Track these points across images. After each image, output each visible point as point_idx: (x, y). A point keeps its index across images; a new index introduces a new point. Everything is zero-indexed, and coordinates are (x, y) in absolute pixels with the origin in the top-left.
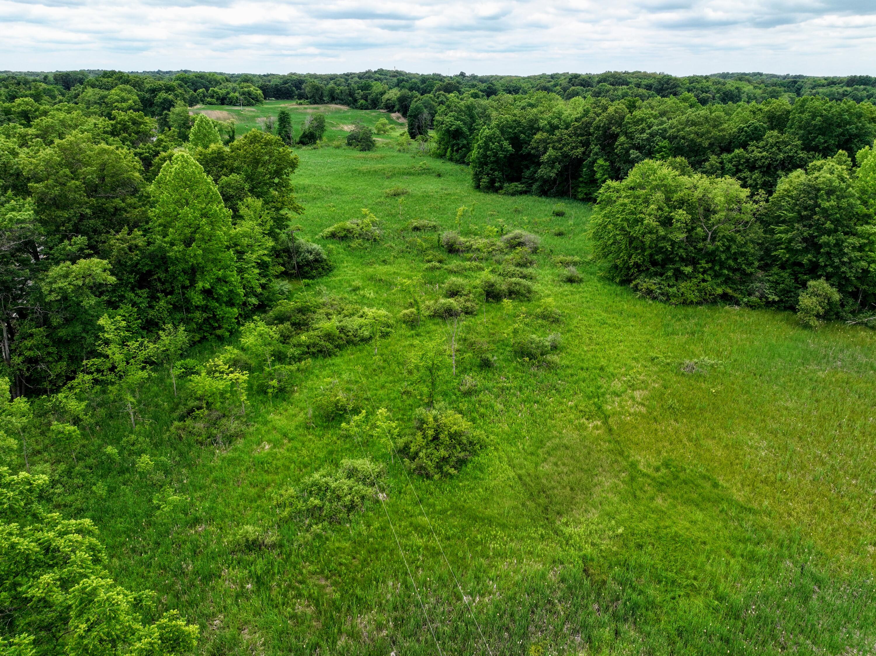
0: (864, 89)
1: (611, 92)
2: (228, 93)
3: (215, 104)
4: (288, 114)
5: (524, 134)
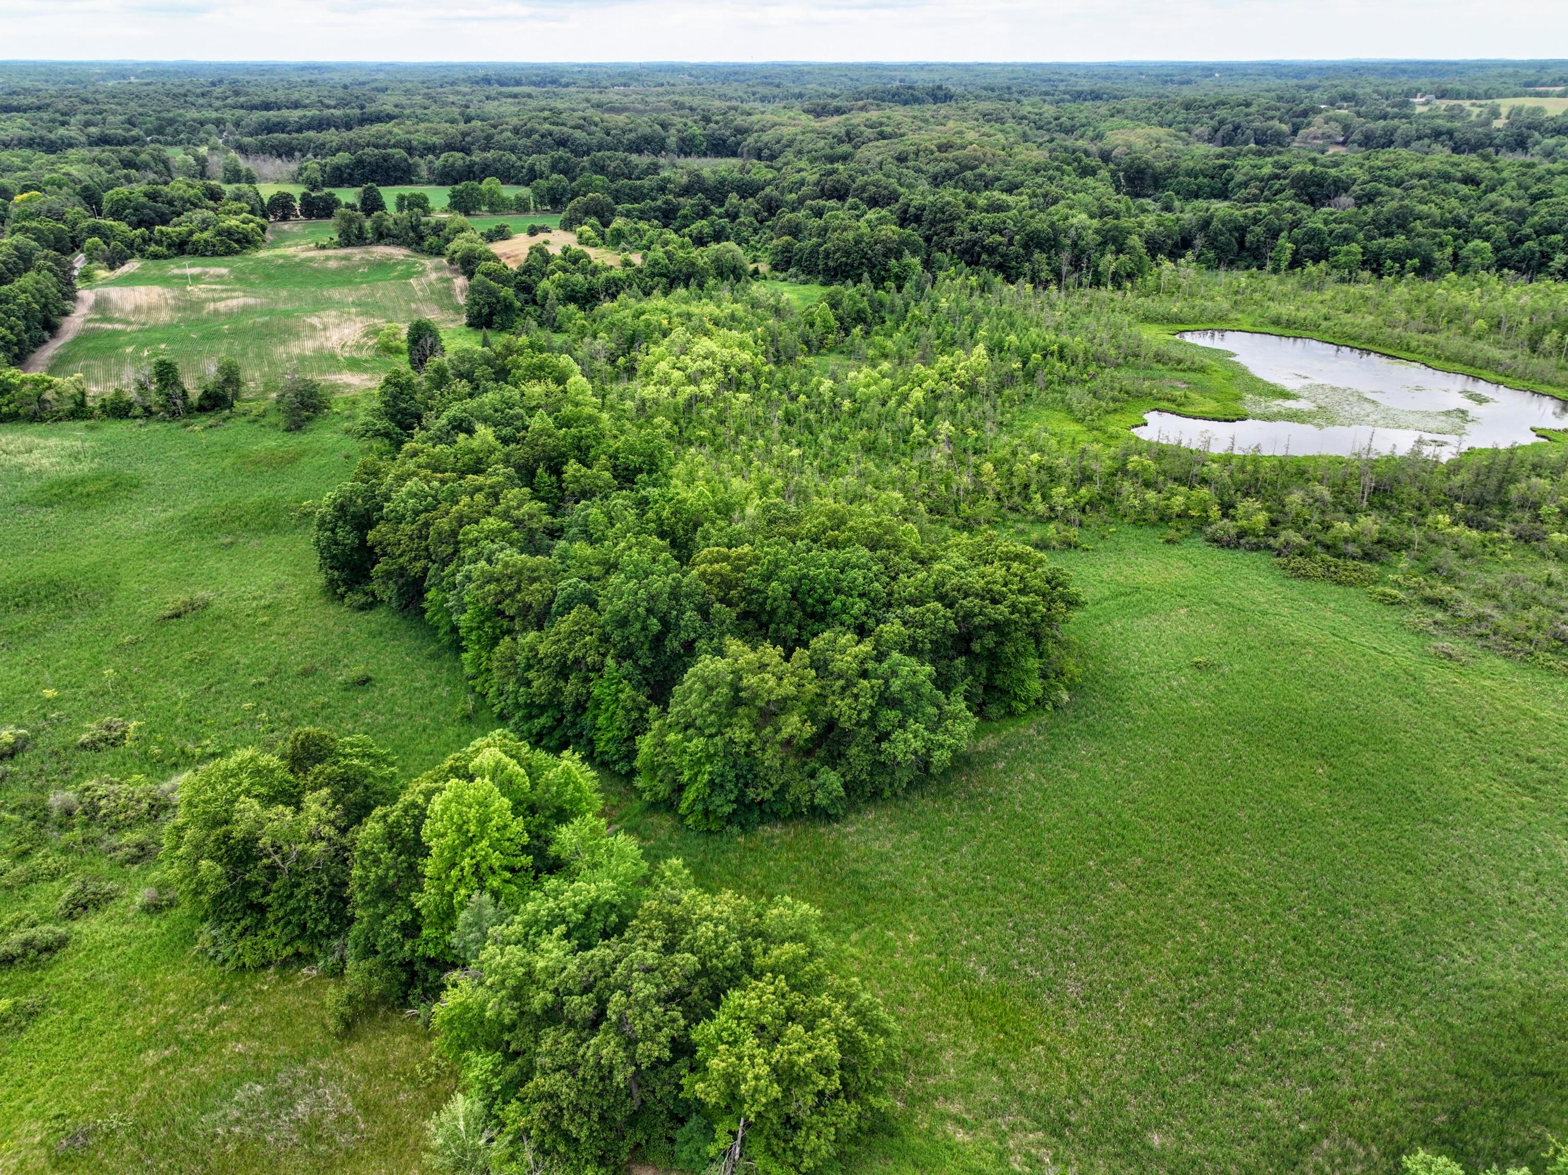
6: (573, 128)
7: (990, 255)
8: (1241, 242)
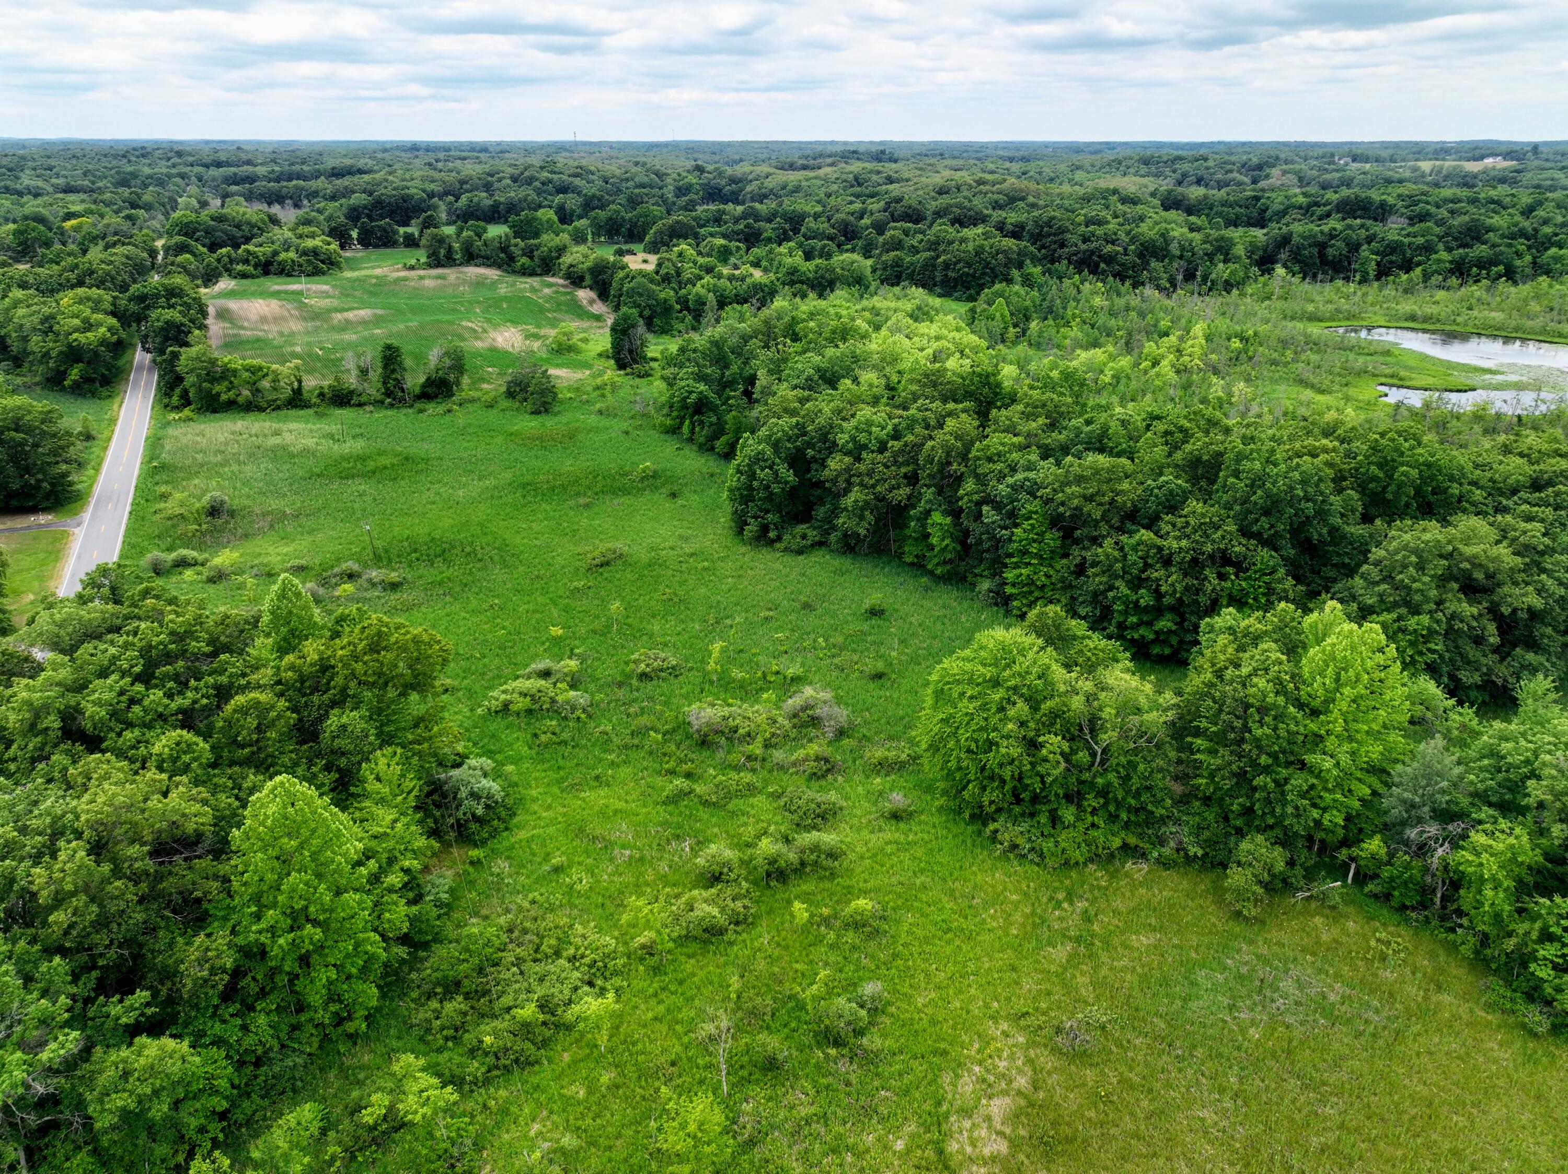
0: (1362, 226)
1: (956, 245)
2: (275, 253)
3: (253, 277)
4: (397, 349)
5: (813, 448)
7: (1108, 264)
8: (1322, 255)
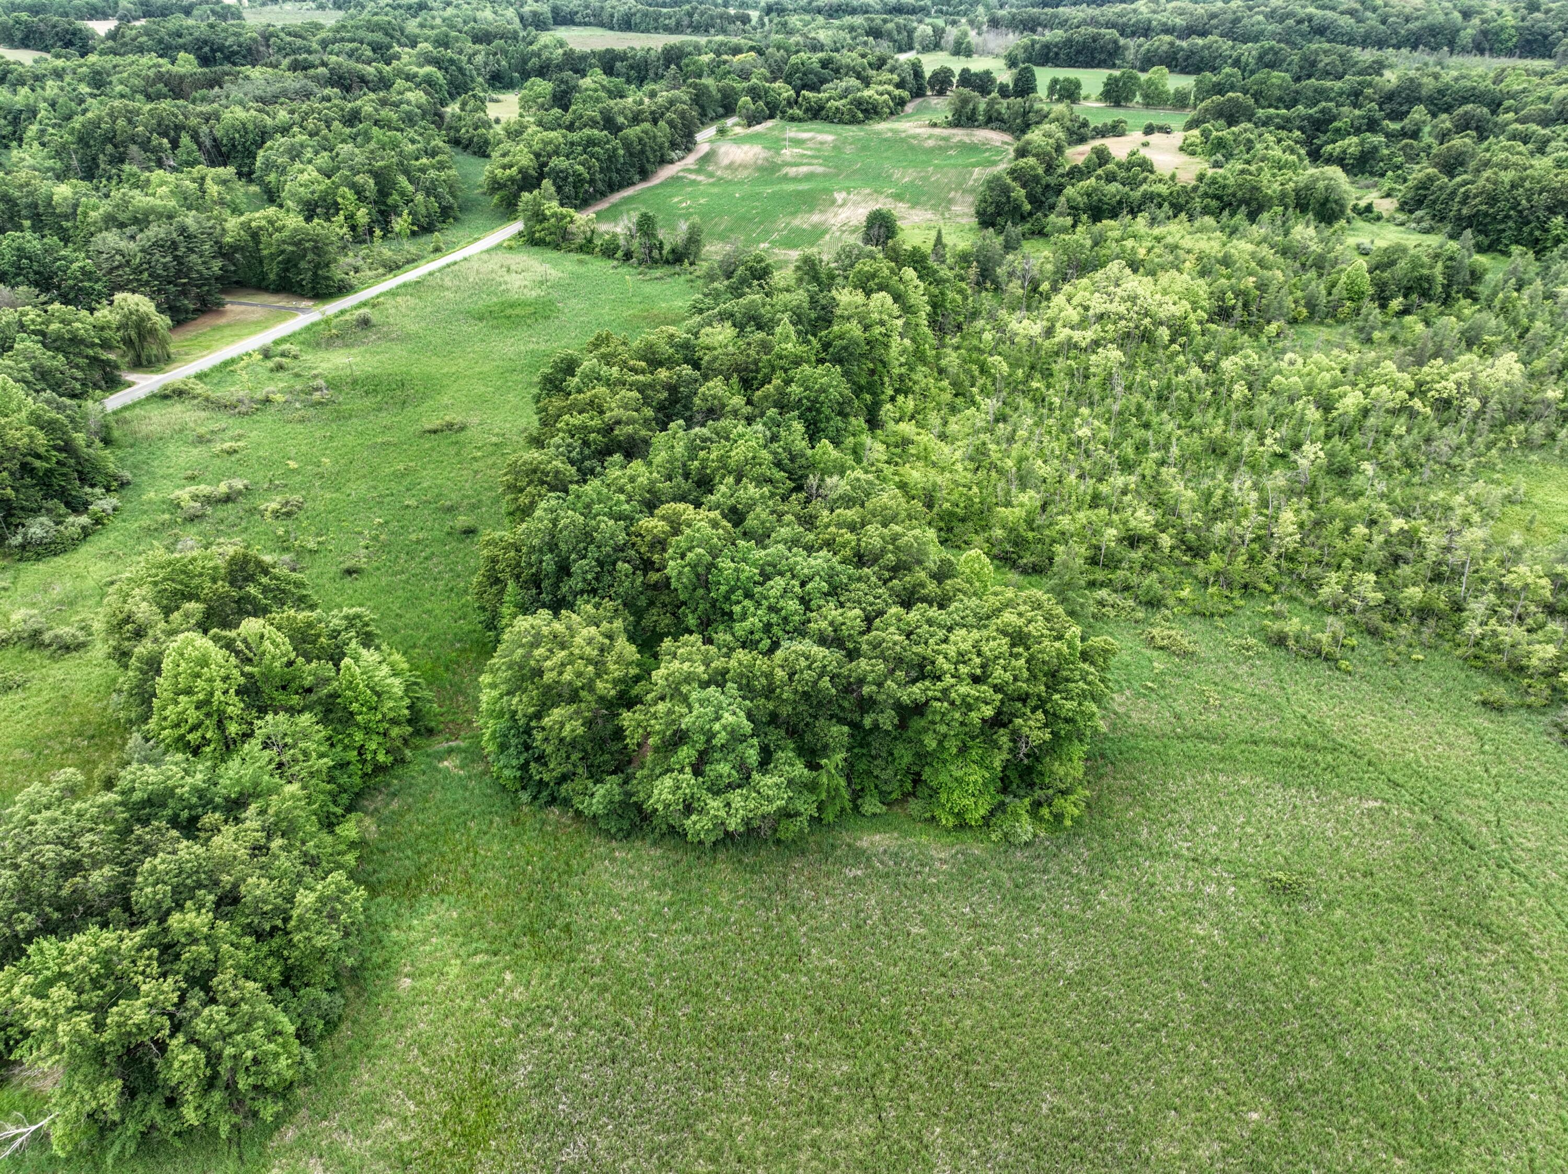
6: (1342, 13)
